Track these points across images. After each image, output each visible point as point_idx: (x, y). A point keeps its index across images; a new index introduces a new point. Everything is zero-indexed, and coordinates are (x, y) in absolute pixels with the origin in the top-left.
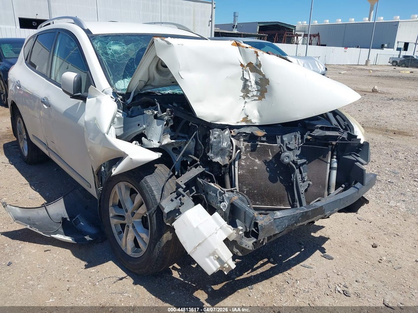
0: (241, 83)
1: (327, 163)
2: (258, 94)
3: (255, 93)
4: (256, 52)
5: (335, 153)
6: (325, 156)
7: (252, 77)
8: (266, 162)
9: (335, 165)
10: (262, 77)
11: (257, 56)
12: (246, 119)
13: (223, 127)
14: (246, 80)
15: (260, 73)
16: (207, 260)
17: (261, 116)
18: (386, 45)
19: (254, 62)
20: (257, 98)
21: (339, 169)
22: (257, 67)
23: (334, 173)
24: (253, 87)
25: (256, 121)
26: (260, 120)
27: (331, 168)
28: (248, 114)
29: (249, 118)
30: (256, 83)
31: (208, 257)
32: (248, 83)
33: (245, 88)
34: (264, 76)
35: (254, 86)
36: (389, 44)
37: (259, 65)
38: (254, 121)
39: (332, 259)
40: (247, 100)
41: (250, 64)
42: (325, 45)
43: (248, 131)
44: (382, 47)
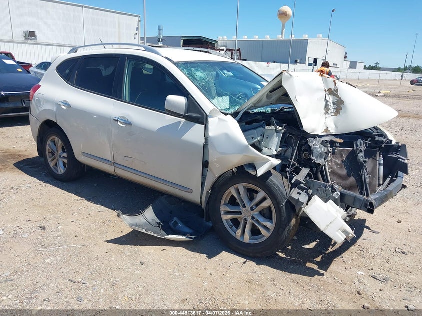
0: (324, 103)
1: (376, 160)
2: (334, 111)
3: (332, 111)
4: (334, 81)
5: (381, 153)
6: (375, 156)
7: (330, 99)
8: (342, 162)
9: (382, 162)
10: (338, 99)
11: (335, 84)
12: (326, 130)
13: (314, 137)
14: (327, 101)
15: (336, 96)
16: (337, 233)
17: (336, 127)
18: (298, 61)
19: (332, 88)
20: (333, 114)
21: (384, 165)
22: (335, 92)
23: (382, 167)
24: (331, 107)
25: (333, 131)
26: (336, 130)
27: (379, 164)
28: (328, 126)
29: (328, 129)
30: (333, 103)
31: (337, 231)
32: (328, 103)
33: (326, 106)
34: (339, 98)
35: (332, 105)
36: (301, 60)
37: (337, 91)
38: (331, 131)
39: (378, 233)
40: (327, 115)
41: (329, 90)
42: (245, 60)
43: (328, 139)
44: (296, 62)
